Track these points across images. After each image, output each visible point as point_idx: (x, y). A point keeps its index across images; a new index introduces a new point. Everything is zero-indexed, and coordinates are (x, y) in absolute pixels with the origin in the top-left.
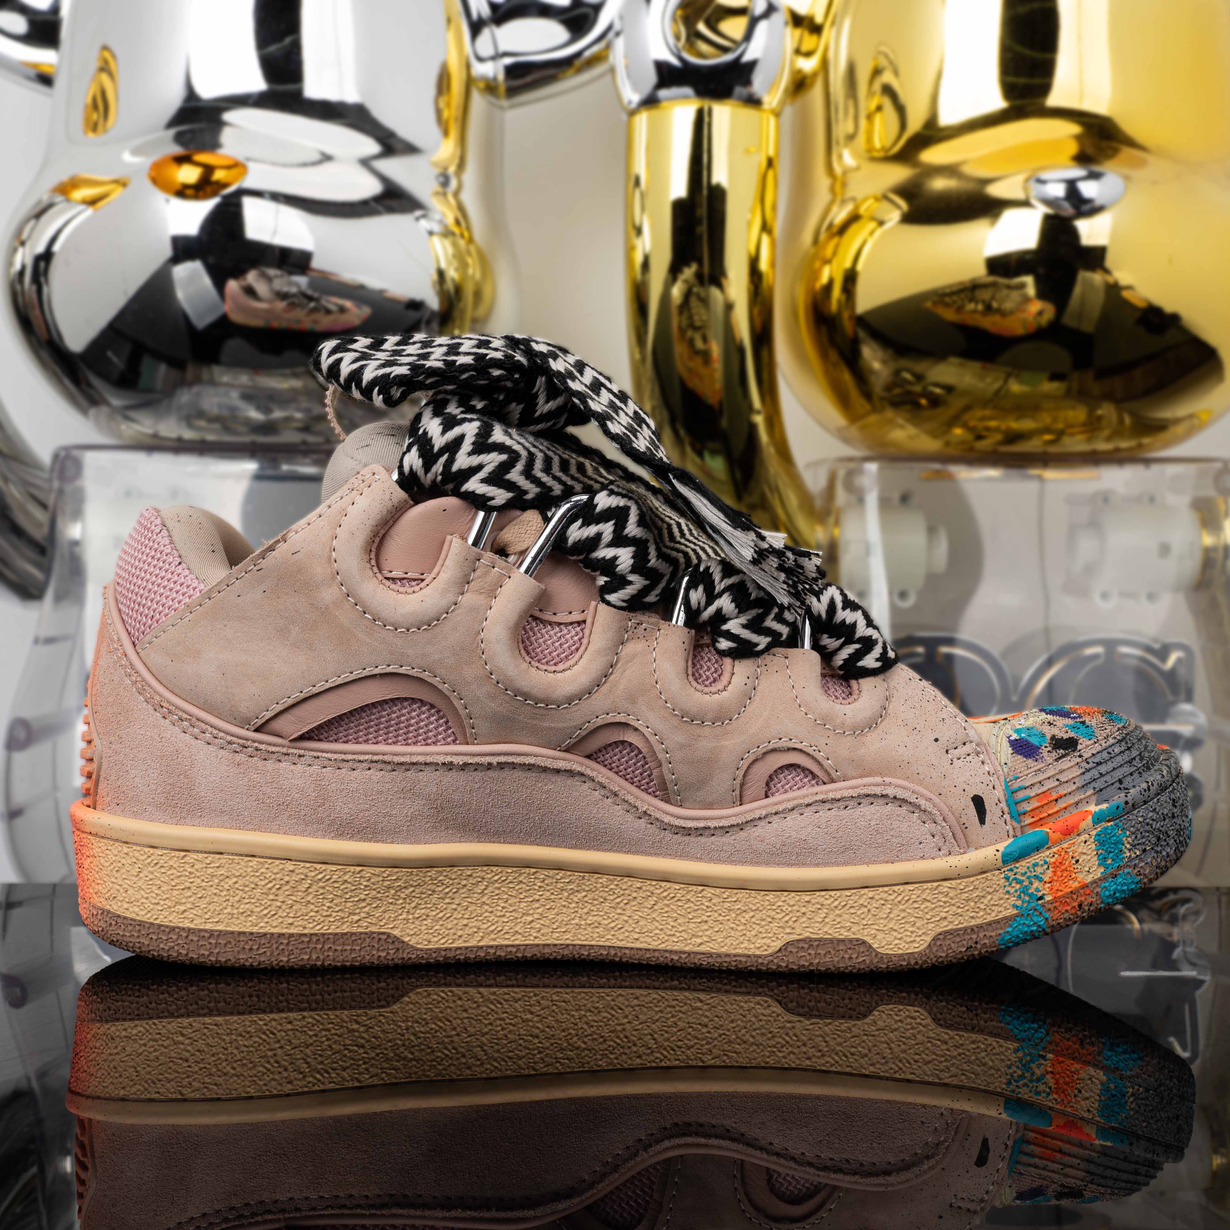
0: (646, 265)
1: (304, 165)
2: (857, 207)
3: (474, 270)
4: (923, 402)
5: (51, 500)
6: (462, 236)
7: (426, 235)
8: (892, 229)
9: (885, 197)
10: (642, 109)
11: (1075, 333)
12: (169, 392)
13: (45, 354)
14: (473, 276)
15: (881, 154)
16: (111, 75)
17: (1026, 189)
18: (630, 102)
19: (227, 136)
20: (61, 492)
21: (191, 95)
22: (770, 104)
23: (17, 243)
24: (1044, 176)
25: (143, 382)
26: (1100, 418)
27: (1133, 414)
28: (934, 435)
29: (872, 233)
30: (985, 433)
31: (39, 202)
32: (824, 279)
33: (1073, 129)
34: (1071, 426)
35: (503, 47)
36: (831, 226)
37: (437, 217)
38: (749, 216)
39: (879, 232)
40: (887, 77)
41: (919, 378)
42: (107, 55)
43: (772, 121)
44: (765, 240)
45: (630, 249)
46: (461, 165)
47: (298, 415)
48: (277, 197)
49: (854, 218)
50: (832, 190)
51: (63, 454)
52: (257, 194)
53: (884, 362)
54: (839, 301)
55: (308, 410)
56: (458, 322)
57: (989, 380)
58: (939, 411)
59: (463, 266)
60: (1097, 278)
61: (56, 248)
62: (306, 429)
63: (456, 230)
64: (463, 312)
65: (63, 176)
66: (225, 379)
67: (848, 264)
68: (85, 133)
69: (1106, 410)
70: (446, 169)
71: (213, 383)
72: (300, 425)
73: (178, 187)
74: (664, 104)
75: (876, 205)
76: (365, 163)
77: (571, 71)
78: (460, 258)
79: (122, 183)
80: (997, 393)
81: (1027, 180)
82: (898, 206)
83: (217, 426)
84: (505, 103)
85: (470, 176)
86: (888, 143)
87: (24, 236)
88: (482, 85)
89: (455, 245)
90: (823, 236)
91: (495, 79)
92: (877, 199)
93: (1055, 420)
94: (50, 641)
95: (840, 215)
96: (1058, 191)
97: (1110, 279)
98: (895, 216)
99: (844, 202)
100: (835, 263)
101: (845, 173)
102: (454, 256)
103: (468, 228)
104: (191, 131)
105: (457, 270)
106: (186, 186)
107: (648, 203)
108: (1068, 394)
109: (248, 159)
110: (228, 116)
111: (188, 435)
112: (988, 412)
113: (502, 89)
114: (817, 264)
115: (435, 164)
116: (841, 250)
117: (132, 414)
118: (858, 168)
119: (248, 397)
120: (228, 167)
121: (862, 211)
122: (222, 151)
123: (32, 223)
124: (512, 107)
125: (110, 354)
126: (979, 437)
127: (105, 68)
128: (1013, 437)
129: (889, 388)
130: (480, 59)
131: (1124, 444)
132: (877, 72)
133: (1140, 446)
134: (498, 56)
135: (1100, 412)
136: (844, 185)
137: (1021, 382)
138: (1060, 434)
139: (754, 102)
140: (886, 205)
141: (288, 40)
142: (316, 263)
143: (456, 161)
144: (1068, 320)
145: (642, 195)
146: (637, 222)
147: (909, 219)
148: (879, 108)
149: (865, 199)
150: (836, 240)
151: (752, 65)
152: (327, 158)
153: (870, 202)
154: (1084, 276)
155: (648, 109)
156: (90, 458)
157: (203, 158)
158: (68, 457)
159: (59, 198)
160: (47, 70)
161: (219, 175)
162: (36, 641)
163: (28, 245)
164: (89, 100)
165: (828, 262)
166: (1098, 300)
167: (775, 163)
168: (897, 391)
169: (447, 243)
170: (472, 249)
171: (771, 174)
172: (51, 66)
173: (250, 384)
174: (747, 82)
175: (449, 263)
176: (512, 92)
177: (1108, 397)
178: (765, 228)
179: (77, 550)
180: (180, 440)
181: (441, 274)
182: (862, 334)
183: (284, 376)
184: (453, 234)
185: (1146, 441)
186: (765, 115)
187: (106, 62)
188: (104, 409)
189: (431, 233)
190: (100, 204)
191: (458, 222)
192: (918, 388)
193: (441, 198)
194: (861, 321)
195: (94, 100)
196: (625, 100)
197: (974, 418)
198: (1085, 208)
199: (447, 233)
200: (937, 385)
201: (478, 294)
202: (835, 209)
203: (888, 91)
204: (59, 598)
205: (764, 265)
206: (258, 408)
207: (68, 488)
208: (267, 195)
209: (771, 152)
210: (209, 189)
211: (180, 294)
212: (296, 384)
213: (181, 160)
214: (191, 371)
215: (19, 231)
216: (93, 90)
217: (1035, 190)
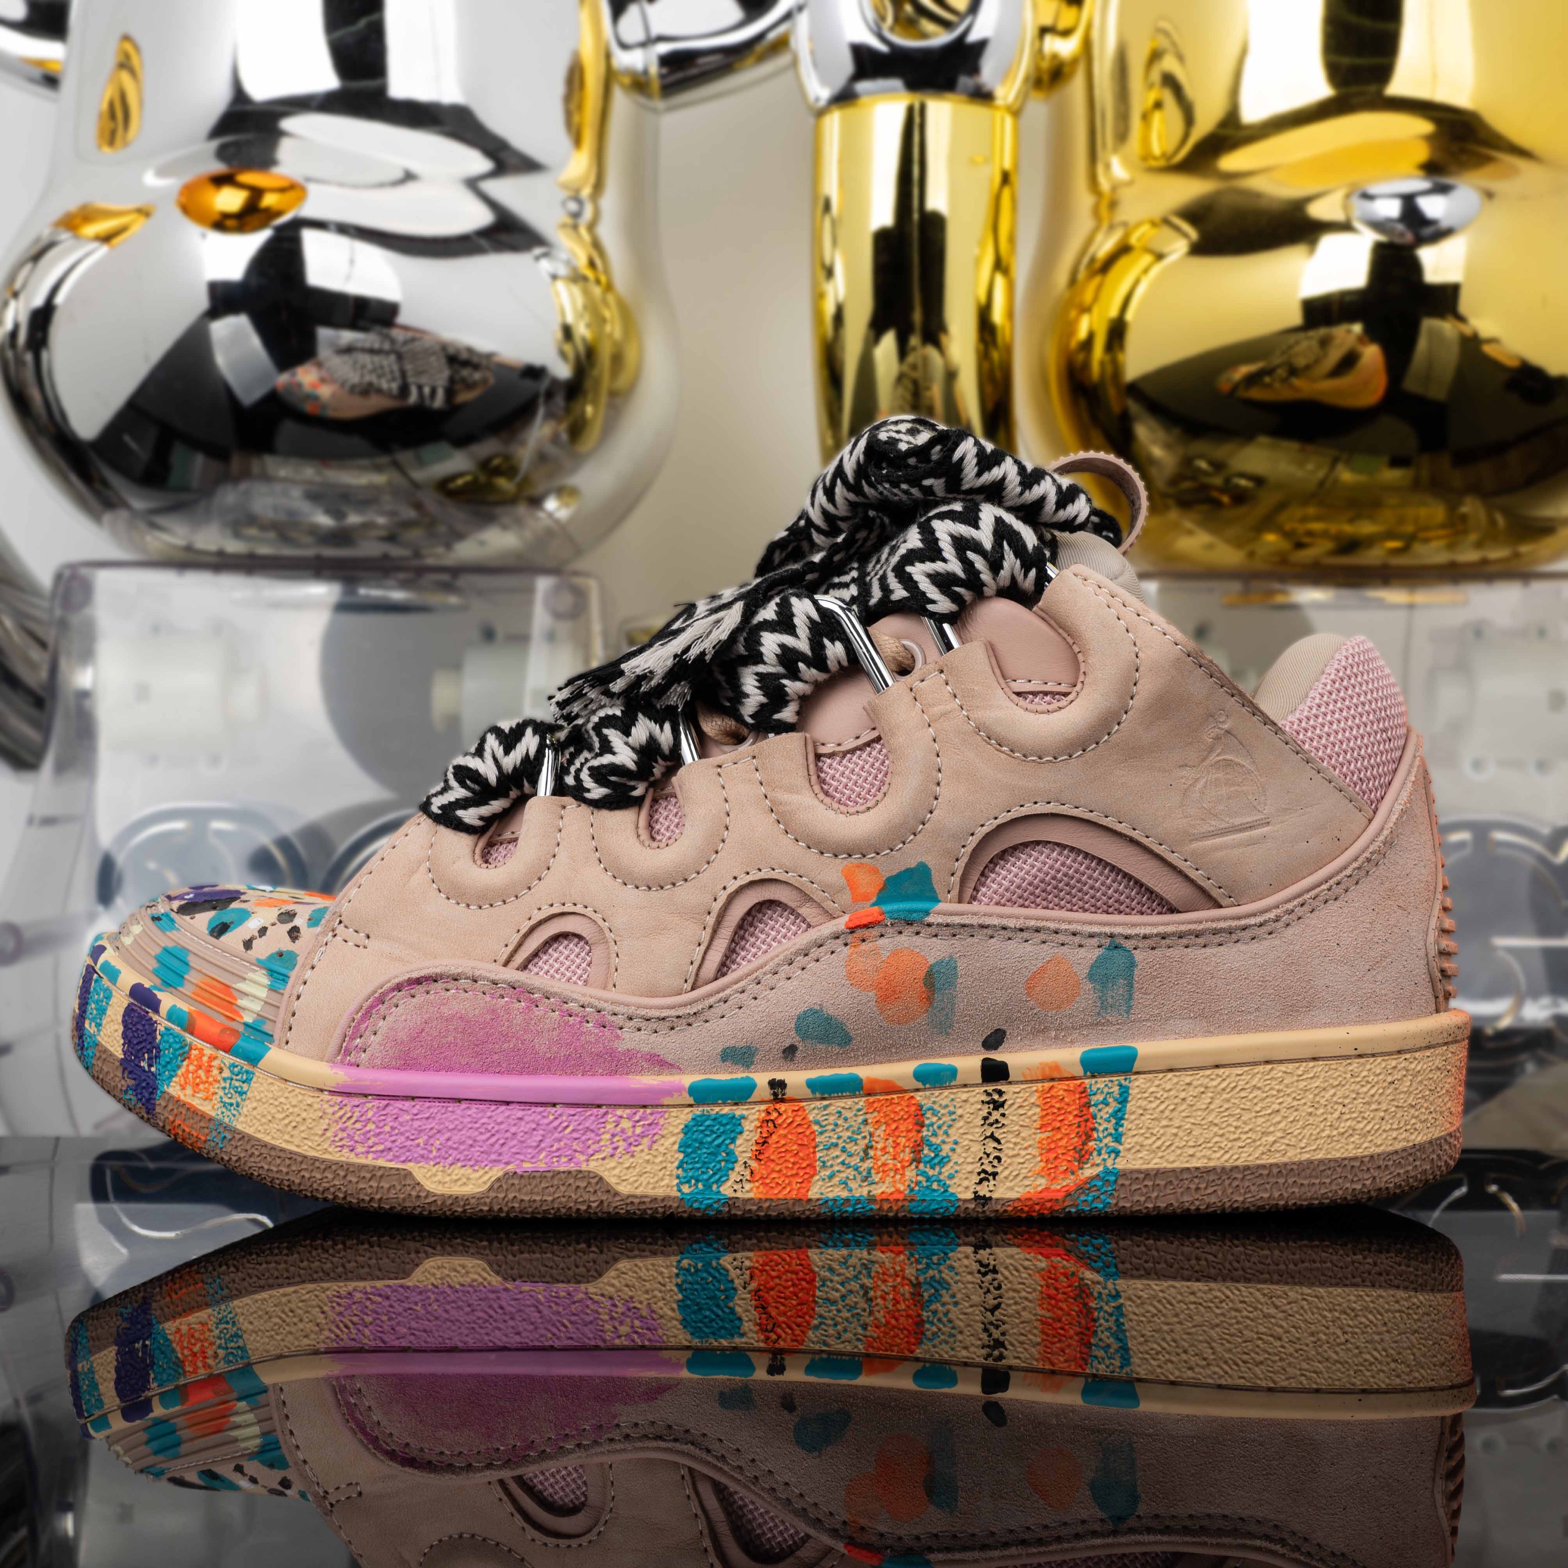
0: (839, 318)
1: (381, 185)
2: (1127, 235)
3: (614, 329)
4: (1225, 499)
5: (50, 635)
6: (598, 282)
7: (548, 279)
8: (1176, 264)
9: (1166, 221)
10: (833, 108)
11: (1420, 401)
12: (208, 490)
13: (44, 442)
14: (610, 336)
15: (1162, 163)
16: (132, 72)
17: (1346, 207)
18: (817, 99)
19: (285, 150)
20: (63, 625)
21: (239, 95)
22: (1005, 98)
23: (8, 295)
24: (1373, 190)
25: (174, 478)
26: (1464, 518)
27: (1507, 512)
28: (1238, 543)
29: (1146, 271)
30: (1306, 540)
31: (38, 240)
32: (1082, 333)
33: (1423, 126)
34: (1426, 528)
35: (657, 29)
36: (1093, 260)
37: (563, 256)
38: (976, 251)
39: (1157, 268)
40: (1169, 64)
41: (1218, 466)
42: (128, 47)
43: (1009, 121)
44: (1000, 281)
45: (819, 296)
46: (598, 187)
47: (381, 520)
48: (344, 229)
49: (1123, 250)
50: (1096, 212)
51: (67, 573)
52: (319, 225)
53: (1167, 446)
54: (1102, 364)
55: (392, 514)
56: (590, 396)
57: (1310, 467)
58: (1242, 510)
59: (598, 321)
60: (1447, 327)
61: (59, 299)
62: (391, 538)
63: (589, 273)
64: (597, 382)
65: (70, 203)
66: (283, 473)
67: (1113, 312)
68: (99, 147)
69: (1470, 507)
70: (577, 191)
71: (266, 478)
72: (383, 533)
73: (216, 217)
74: (864, 100)
75: (1153, 232)
76: (473, 184)
77: (750, 60)
78: (593, 310)
79: (144, 212)
80: (1322, 484)
81: (1348, 196)
82: (1185, 235)
83: (272, 535)
84: (660, 104)
85: (610, 201)
86: (1170, 147)
87: (18, 285)
88: (627, 80)
89: (586, 293)
90: (1082, 274)
91: (646, 72)
92: (1154, 224)
93: (1401, 520)
94: (49, 821)
95: (1105, 246)
96: (1391, 209)
97: (1467, 330)
98: (1178, 247)
99: (1112, 228)
100: (1096, 310)
101: (1114, 188)
102: (585, 307)
103: (607, 271)
104: (236, 144)
105: (588, 326)
106: (226, 216)
107: (842, 234)
108: (1416, 485)
109: (308, 180)
110: (288, 124)
111: (234, 546)
112: (1311, 511)
113: (656, 85)
114: (1073, 313)
115: (565, 186)
116: (1104, 293)
117: (161, 520)
118: (1130, 183)
119: (315, 496)
120: (282, 190)
121: (1133, 240)
122: (277, 170)
123: (28, 267)
124: (670, 109)
125: (127, 438)
126: (1300, 546)
127: (125, 64)
128: (1350, 546)
129: (1174, 481)
130: (624, 46)
131: (1497, 553)
132: (1155, 56)
133: (1517, 555)
134: (649, 42)
135: (1465, 509)
136: (1113, 205)
137: (1353, 469)
138: (1410, 540)
139: (983, 96)
140: (1167, 231)
141: (362, 23)
142: (403, 318)
143: (592, 179)
144: (1411, 384)
145: (834, 224)
146: (827, 260)
147: (1199, 249)
148: (1158, 105)
149: (1138, 225)
150: (1097, 280)
151: (982, 45)
152: (409, 177)
153: (1145, 228)
154: (1429, 324)
155: (841, 108)
156: (103, 579)
157: (249, 178)
158: (74, 577)
159: (64, 236)
160: (54, 68)
161: (269, 200)
162: (30, 821)
163: (22, 297)
164: (105, 106)
165: (1086, 309)
166: (1450, 358)
167: (1014, 178)
168: (1186, 485)
169: (576, 290)
170: (611, 298)
171: (1006, 193)
172: (56, 62)
173: (318, 479)
174: (974, 70)
175: (578, 316)
176: (670, 88)
177: (1476, 489)
178: (1000, 266)
179: (87, 703)
180: (221, 553)
181: (567, 332)
182: (1134, 407)
183: (363, 469)
184: (585, 279)
185: (1524, 549)
186: (998, 114)
187: (127, 56)
188: (123, 514)
189: (554, 277)
190: (115, 241)
191: (592, 264)
192: (1217, 481)
193: (570, 231)
194: (1134, 389)
195: (111, 105)
196: (811, 96)
197: (1290, 519)
198: (1427, 231)
199: (577, 278)
200: (1243, 475)
201: (617, 359)
202: (1099, 237)
203: (1170, 82)
204: (61, 768)
205: (998, 316)
206: (328, 511)
207: (75, 619)
208: (332, 227)
209: (1008, 165)
210: (254, 219)
211: (221, 360)
212: (379, 479)
213: (220, 181)
214: (236, 462)
215: (12, 278)
216: (109, 93)
217: (1359, 207)
